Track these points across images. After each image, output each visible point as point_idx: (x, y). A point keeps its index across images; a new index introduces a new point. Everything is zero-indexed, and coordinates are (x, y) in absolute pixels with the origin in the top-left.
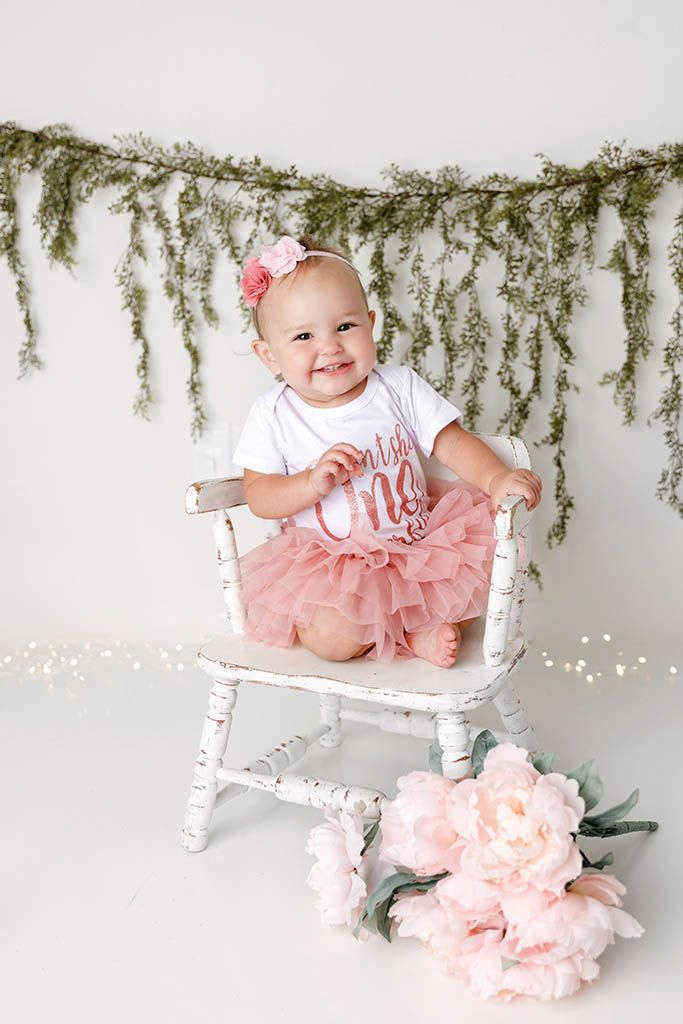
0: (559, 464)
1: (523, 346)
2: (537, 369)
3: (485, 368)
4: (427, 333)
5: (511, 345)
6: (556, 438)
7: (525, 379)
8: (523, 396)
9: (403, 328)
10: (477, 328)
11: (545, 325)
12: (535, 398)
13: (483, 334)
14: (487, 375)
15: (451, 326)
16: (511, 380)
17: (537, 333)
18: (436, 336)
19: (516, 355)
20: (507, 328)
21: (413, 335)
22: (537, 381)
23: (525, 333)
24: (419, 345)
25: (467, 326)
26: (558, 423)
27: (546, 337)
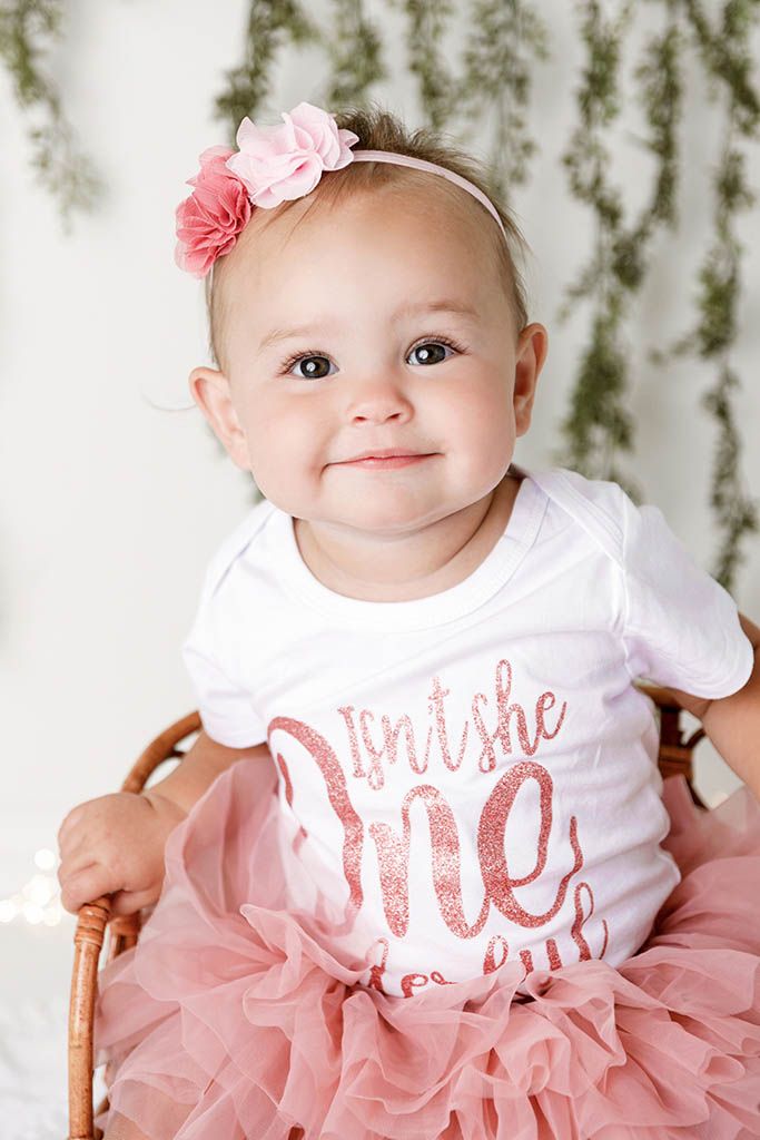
0: (722, 412)
1: (629, 87)
2: (665, 148)
3: (528, 148)
4: (369, 45)
5: (598, 85)
6: (716, 338)
7: (632, 180)
8: (629, 223)
9: (302, 32)
10: (507, 39)
11: (687, 30)
12: (659, 232)
13: (524, 52)
14: (534, 166)
15: (438, 30)
16: (598, 181)
17: (665, 55)
18: (395, 54)
19: (612, 112)
20: (590, 38)
21: (332, 52)
22: (666, 186)
23: (633, 53)
24: (348, 80)
25: (479, 31)
26: (721, 297)
27: (691, 65)
